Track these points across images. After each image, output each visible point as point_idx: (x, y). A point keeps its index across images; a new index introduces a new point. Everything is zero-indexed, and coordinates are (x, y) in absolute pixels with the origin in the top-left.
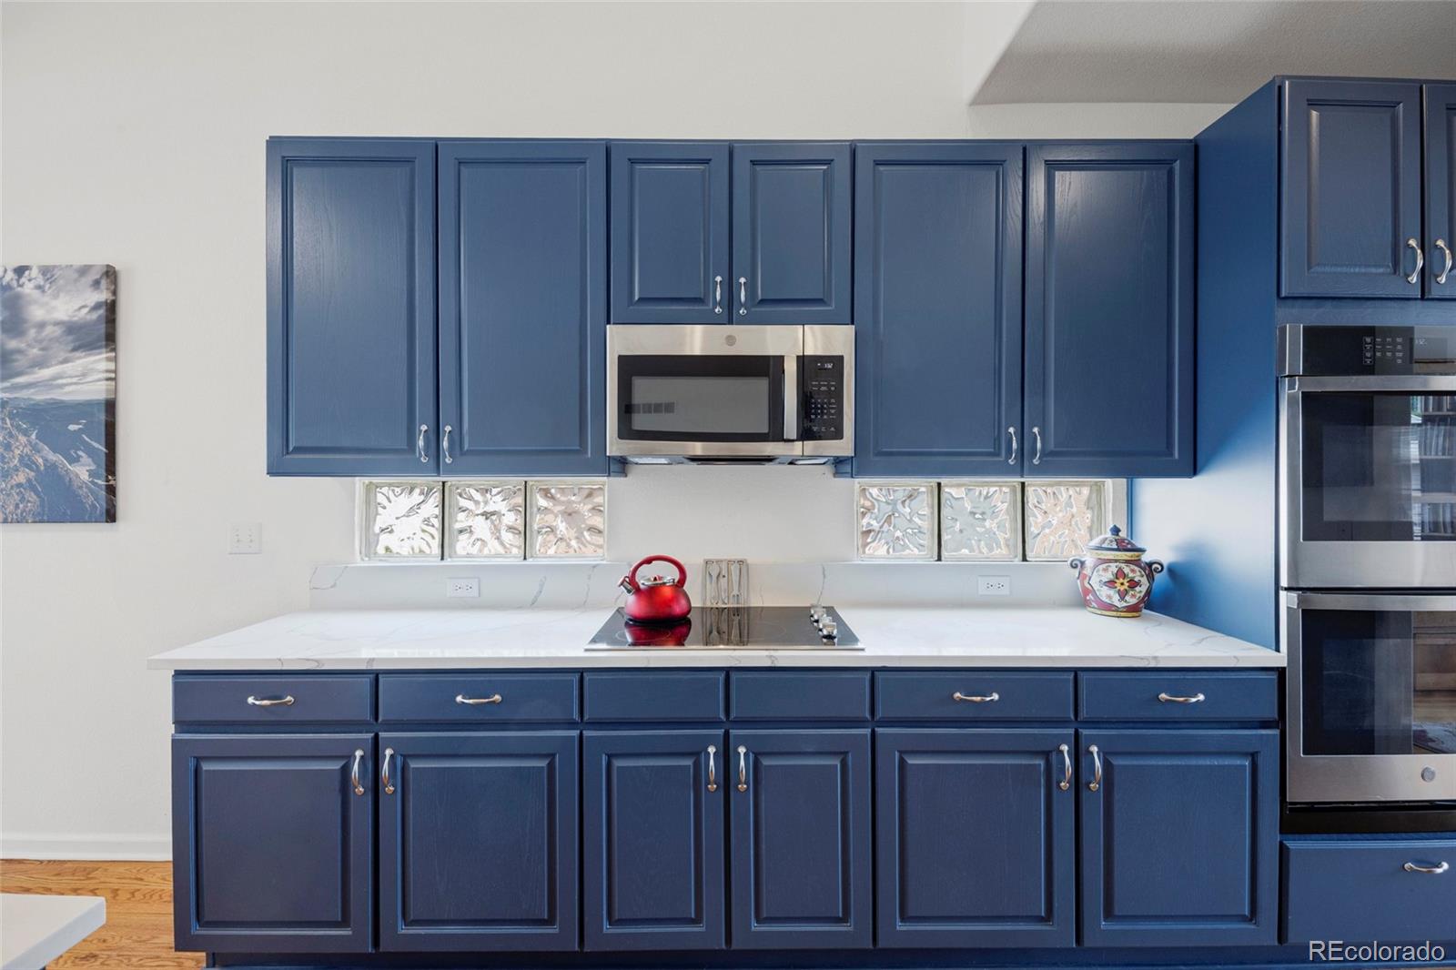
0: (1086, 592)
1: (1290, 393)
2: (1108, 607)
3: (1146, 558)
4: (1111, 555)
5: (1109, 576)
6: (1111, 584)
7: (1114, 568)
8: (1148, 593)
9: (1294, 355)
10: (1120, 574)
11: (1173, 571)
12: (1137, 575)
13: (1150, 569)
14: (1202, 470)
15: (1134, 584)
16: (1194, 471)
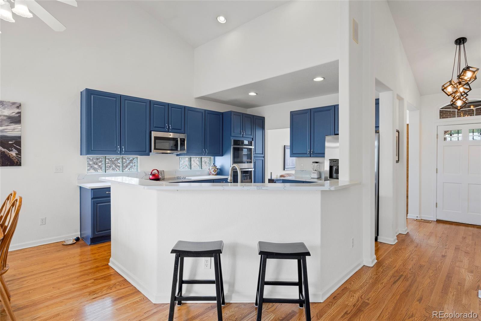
0: (210, 173)
1: (232, 147)
2: (213, 174)
3: (217, 168)
4: (213, 167)
5: (213, 170)
6: (213, 171)
7: (214, 169)
8: (217, 172)
9: (232, 143)
10: (215, 170)
11: (220, 169)
12: (217, 170)
13: (218, 169)
14: (224, 155)
15: (216, 171)
16: (222, 156)
